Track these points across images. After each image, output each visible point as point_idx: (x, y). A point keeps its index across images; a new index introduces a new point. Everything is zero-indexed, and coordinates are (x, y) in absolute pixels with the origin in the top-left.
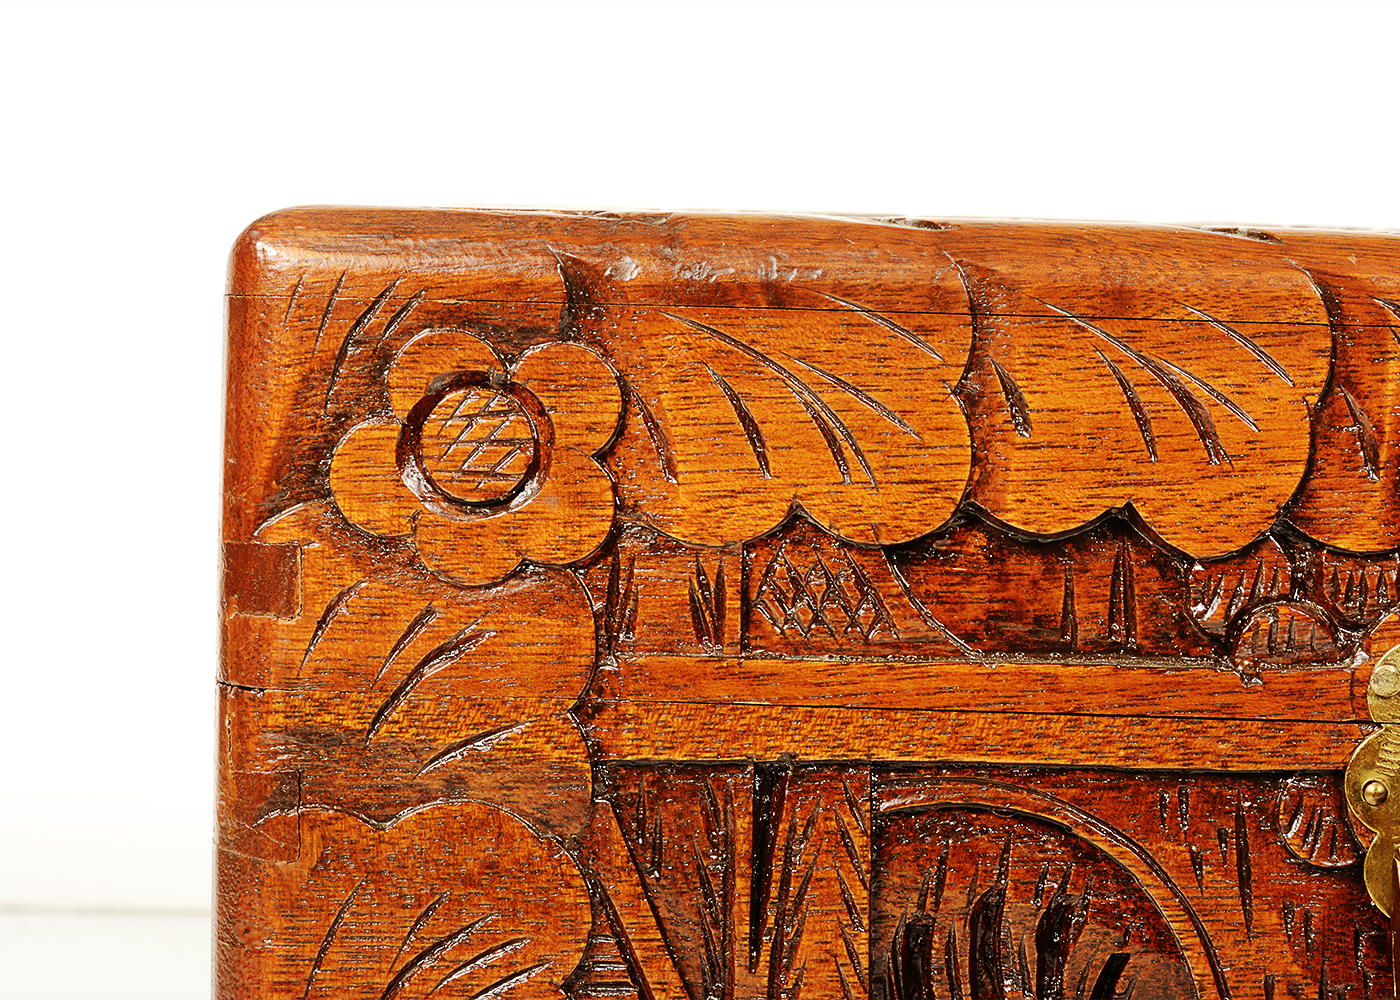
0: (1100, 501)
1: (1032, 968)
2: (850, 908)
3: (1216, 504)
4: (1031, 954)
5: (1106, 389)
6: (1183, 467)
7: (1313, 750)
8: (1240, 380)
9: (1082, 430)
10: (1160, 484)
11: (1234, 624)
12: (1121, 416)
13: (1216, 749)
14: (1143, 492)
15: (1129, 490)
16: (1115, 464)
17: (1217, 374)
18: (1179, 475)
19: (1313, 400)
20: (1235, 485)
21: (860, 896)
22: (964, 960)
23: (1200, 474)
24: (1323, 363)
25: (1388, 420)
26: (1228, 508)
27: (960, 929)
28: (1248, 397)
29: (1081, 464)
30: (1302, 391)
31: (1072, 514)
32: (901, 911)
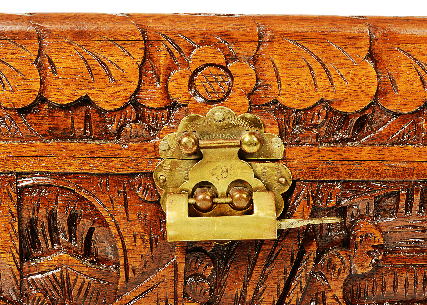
0: (78, 94)
1: (67, 232)
2: (12, 215)
3: (112, 94)
4: (66, 228)
5: (78, 61)
6: (102, 84)
7: (144, 167)
8: (117, 58)
9: (72, 73)
10: (95, 89)
11: (120, 129)
12: (83, 69)
13: (115, 167)
14: (91, 91)
15: (87, 91)
16: (82, 83)
17: (111, 56)
18: (101, 86)
19: (139, 63)
20: (117, 89)
21: (15, 211)
22: (47, 230)
23: (107, 86)
24: (142, 52)
25: (162, 69)
26: (116, 95)
27: (45, 221)
28: (120, 63)
29: (72, 83)
30: (136, 60)
31: (70, 98)
32: (27, 216)
